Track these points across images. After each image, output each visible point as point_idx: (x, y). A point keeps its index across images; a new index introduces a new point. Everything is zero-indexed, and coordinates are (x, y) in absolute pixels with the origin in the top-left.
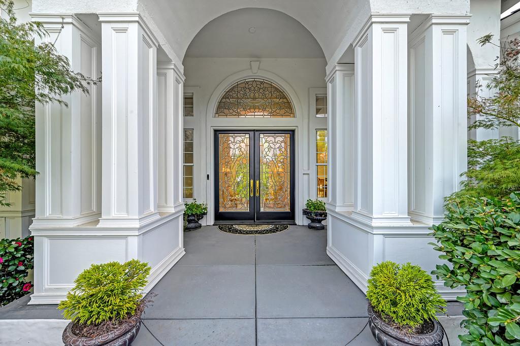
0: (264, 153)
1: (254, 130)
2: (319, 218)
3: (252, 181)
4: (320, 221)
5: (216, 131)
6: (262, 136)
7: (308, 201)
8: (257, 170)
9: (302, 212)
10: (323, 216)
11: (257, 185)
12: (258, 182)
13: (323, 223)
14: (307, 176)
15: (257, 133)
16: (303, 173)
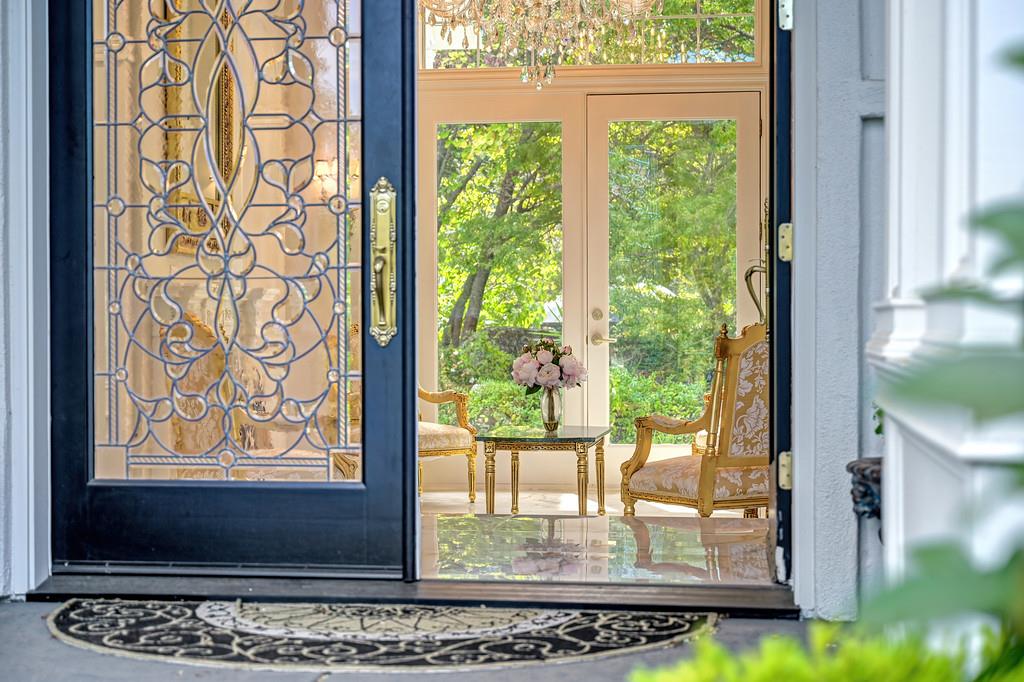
16: (865, 113)
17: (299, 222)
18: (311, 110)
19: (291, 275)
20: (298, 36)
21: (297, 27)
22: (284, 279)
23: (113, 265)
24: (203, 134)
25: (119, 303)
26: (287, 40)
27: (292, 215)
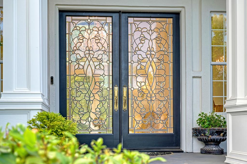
0: (135, 46)
1: (119, 12)
2: (215, 137)
3: (116, 89)
4: (217, 143)
5: (61, 12)
6: (131, 20)
7: (200, 115)
8: (123, 71)
9: (191, 131)
10: (222, 134)
11: (125, 94)
12: (125, 90)
13: (222, 145)
14: (198, 80)
15: (123, 16)
16: (193, 76)
17: (102, 92)
18: (104, 74)
19: (100, 100)
20: (102, 61)
21: (101, 60)
22: (99, 101)
23: (70, 98)
24: (85, 77)
25: (71, 105)
26: (100, 62)
27: (100, 90)
